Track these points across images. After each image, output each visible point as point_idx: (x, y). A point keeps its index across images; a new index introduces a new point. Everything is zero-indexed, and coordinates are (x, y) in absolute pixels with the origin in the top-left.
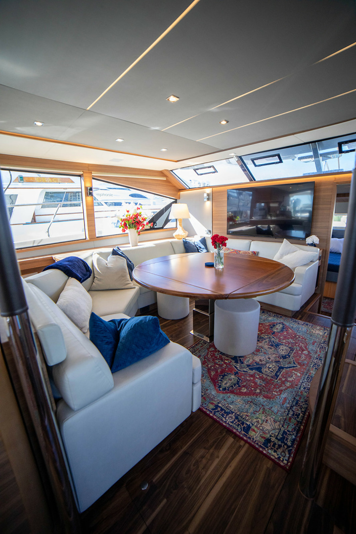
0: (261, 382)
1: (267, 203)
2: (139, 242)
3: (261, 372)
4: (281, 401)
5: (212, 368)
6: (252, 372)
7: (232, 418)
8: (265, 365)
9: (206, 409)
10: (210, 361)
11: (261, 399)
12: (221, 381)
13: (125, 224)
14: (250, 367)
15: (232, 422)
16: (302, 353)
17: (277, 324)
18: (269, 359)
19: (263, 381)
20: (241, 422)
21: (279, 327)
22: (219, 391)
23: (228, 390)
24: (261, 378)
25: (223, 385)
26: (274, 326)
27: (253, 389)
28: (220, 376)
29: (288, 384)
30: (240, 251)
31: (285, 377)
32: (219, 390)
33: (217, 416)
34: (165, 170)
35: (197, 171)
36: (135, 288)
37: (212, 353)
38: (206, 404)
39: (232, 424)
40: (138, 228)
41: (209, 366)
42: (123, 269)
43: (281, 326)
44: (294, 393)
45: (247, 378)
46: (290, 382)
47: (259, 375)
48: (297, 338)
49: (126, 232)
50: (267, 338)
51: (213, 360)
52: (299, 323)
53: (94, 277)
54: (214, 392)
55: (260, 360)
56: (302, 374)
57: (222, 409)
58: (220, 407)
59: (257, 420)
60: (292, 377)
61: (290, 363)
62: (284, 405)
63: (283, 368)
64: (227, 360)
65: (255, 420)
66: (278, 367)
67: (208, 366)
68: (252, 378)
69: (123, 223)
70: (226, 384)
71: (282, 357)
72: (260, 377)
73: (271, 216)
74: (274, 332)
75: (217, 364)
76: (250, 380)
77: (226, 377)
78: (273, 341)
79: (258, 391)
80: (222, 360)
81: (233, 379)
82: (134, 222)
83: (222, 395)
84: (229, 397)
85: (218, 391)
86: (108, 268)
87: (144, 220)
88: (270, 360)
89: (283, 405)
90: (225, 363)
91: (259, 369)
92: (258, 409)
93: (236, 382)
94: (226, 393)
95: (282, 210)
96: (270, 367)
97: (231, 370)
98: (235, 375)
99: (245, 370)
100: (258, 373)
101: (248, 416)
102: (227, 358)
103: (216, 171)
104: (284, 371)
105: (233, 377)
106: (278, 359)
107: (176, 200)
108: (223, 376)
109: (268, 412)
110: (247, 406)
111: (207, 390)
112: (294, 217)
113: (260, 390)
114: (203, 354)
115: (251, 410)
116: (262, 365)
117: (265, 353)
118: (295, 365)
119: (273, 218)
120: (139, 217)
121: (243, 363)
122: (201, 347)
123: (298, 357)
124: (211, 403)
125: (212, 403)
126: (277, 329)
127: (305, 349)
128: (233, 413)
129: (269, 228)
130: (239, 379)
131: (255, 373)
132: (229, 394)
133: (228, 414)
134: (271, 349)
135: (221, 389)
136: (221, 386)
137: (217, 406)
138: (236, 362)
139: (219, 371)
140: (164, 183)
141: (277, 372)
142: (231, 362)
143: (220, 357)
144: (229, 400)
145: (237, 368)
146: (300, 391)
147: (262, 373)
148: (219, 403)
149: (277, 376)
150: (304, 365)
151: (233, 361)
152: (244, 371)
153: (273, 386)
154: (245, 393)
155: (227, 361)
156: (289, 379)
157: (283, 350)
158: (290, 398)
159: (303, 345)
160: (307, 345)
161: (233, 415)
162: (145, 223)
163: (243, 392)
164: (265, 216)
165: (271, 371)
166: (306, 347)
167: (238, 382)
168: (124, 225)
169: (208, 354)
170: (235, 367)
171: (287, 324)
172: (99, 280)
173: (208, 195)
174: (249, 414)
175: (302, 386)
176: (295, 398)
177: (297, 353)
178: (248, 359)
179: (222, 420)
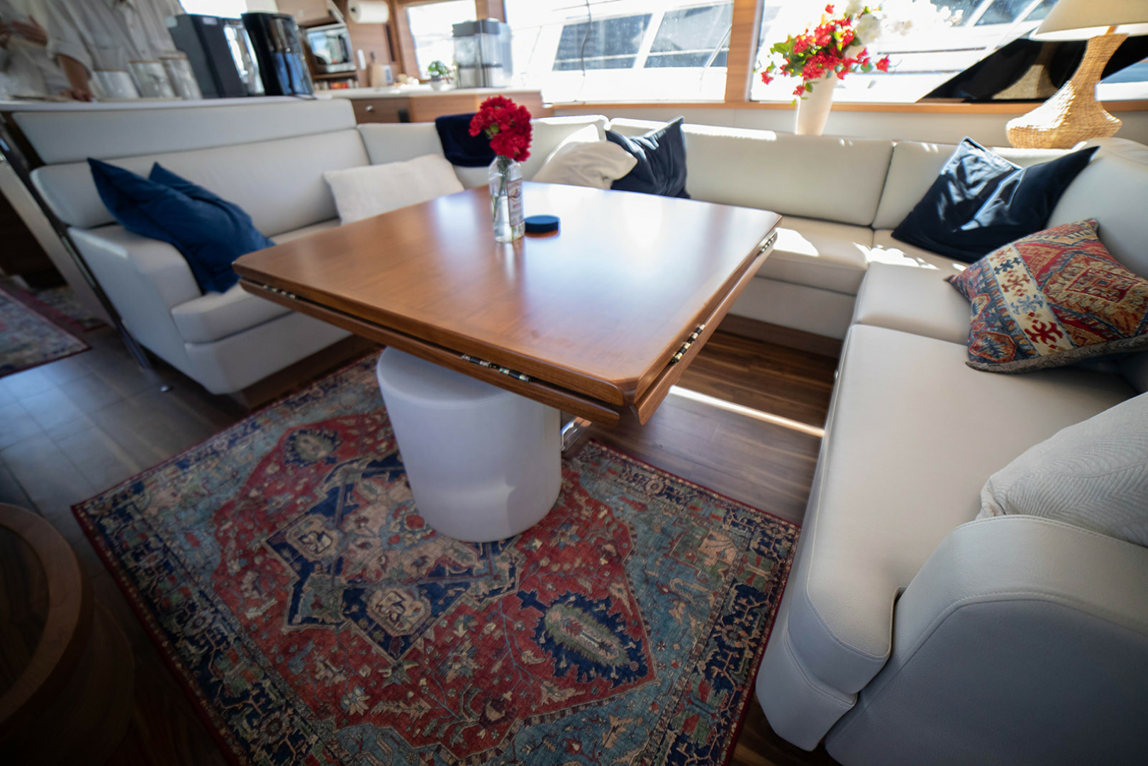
3: (314, 510)
6: (322, 493)
14: (341, 491)
18: (364, 546)
24: (292, 507)
27: (266, 485)
29: (235, 567)
47: (304, 505)
60: (255, 588)
68: (299, 488)
72: (296, 506)
76: (295, 483)
79: (254, 493)
91: (327, 509)
96: (325, 538)
100: (313, 505)
106: (351, 571)
116: (342, 519)
121: (365, 476)
131: (315, 497)
138: (373, 464)
141: (294, 552)
145: (352, 462)
147: (307, 514)
149: (280, 546)
151: (379, 458)
152: (332, 475)
155: (384, 445)
156: (250, 576)
165: (305, 536)
170: (357, 461)
175: (207, 604)
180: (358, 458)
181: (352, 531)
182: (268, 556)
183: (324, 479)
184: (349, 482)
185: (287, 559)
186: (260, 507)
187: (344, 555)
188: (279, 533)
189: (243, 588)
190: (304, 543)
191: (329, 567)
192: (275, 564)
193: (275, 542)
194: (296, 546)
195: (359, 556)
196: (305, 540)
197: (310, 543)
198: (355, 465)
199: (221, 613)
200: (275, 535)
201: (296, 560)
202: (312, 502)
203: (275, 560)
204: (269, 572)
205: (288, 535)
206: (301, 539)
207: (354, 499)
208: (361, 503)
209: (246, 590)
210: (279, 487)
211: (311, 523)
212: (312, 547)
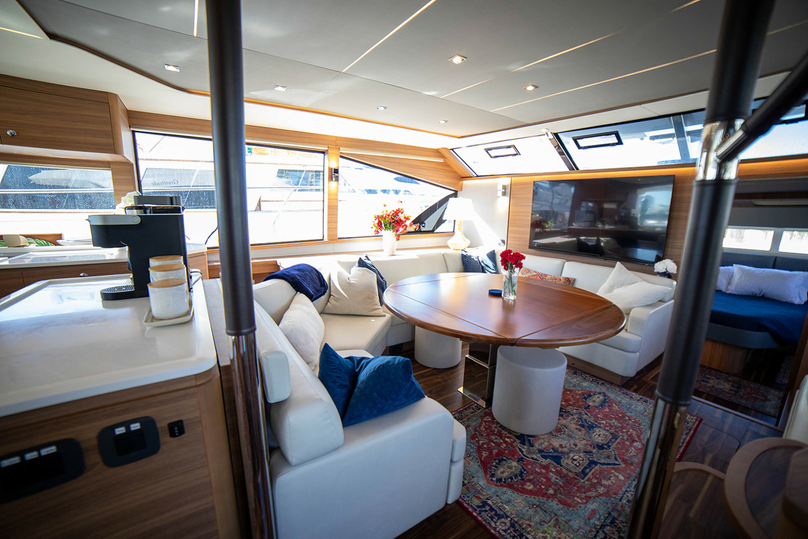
0: (557, 479)
1: (599, 203)
2: (397, 250)
3: (559, 463)
4: (587, 514)
5: (485, 446)
7: (506, 525)
8: (568, 453)
9: (468, 504)
10: (482, 435)
11: (554, 504)
12: (496, 467)
13: (380, 223)
14: (543, 454)
15: (505, 531)
16: (631, 445)
17: (594, 394)
18: (576, 445)
19: (561, 477)
20: (518, 533)
21: (598, 399)
22: (491, 482)
23: (505, 482)
24: (558, 473)
25: (498, 473)
26: (590, 396)
27: (543, 487)
28: (495, 460)
29: (601, 490)
30: (546, 275)
31: (597, 478)
32: (492, 480)
33: (484, 517)
34: (443, 148)
35: (489, 151)
36: (385, 316)
37: (487, 423)
38: (468, 497)
39: (503, 533)
40: (397, 231)
41: (481, 442)
42: (370, 287)
43: (602, 398)
44: (609, 505)
45: (537, 469)
46: (605, 486)
47: (555, 467)
48: (626, 420)
49: (379, 235)
50: (576, 414)
51: (488, 435)
52: (632, 397)
53: (330, 295)
54: (482, 482)
55: (561, 446)
56: (628, 478)
57: (492, 509)
58: (489, 505)
59: (544, 535)
60: (609, 479)
61: (608, 457)
62: (592, 521)
63: (596, 463)
64: (509, 438)
65: (541, 534)
66: (588, 461)
67: (479, 443)
68: (544, 471)
69: (377, 221)
70: (503, 472)
71: (598, 446)
72: (557, 471)
73: (603, 223)
74: (589, 406)
75: (493, 442)
76: (540, 473)
77: (504, 462)
78: (586, 420)
79: (551, 491)
80: (501, 436)
81: (515, 467)
82: (393, 222)
83: (494, 489)
84: (505, 493)
85: (489, 482)
86: (350, 284)
87: (407, 219)
88: (577, 448)
89: (589, 519)
90: (506, 442)
91: (557, 459)
92: (548, 519)
93: (518, 472)
94: (501, 486)
95: (623, 214)
97: (513, 453)
98: (518, 461)
99: (535, 457)
100: (555, 464)
101: (530, 526)
102: (510, 435)
103: (518, 154)
104: (597, 467)
105: (514, 464)
107: (456, 192)
108: (500, 461)
109: (564, 526)
110: (531, 512)
111: (473, 477)
112: (641, 228)
113: (555, 491)
114: (474, 424)
115: (537, 518)
116: (562, 453)
117: (570, 436)
118: (616, 462)
119: (607, 227)
120: (400, 214)
121: (532, 446)
122: (472, 413)
123: (624, 451)
124: (476, 497)
125: (478, 498)
126: (594, 401)
127: (636, 439)
128: (507, 517)
129: (599, 241)
130: (523, 468)
132: (505, 489)
133: (500, 517)
134: (580, 431)
135: (494, 479)
136: (494, 474)
137: (485, 504)
138: (523, 443)
139: (495, 451)
140: (441, 167)
141: (586, 468)
142: (515, 441)
143: (498, 431)
144: (504, 497)
145: (522, 452)
146: (620, 503)
147: (561, 466)
148: (488, 499)
149: (584, 473)
150: (632, 464)
151: (518, 441)
152: (533, 458)
153: (576, 488)
154: (531, 491)
155: (508, 440)
156: (604, 482)
157: (600, 435)
158: (602, 512)
159: (634, 433)
160: (642, 433)
161: (508, 521)
162: (408, 223)
163: (527, 490)
164: (594, 222)
165: (576, 465)
166: (639, 437)
167: (522, 473)
168: (378, 224)
169: (480, 426)
170: (520, 450)
171: (612, 396)
172: (337, 300)
173: (504, 187)
174: (532, 524)
176: (609, 514)
177: (624, 443)
178: (542, 441)
179: (490, 525)
180: (518, 449)
181: (568, 449)
182: (591, 478)
183: (536, 461)
184: (537, 451)
185: (591, 470)
186: (561, 486)
187: (582, 451)
188: (576, 475)
189: (611, 484)
190: (580, 465)
191: (590, 455)
192: (595, 474)
193: (583, 476)
194: (583, 468)
195: (581, 446)
196: (578, 465)
197: (579, 463)
198: (523, 450)
199: (626, 489)
200: (578, 476)
201: (590, 467)
202: (553, 465)
203: (593, 474)
204: (600, 476)
205: (576, 472)
206: (578, 466)
207: (549, 449)
208: (551, 447)
209: (612, 482)
210: (544, 480)
211: (567, 464)
212: (581, 462)
